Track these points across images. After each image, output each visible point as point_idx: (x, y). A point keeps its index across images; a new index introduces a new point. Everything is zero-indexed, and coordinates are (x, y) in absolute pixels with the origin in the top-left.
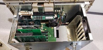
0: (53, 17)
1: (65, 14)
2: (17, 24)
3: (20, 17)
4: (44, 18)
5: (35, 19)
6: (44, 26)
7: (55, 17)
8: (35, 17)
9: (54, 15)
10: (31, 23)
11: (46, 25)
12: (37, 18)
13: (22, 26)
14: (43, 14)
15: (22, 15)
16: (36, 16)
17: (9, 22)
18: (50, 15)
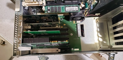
0: (79, 8)
1: (97, 1)
2: (22, 23)
3: (25, 10)
4: (63, 9)
5: (49, 12)
6: (62, 19)
7: (80, 8)
8: (49, 8)
9: (79, 4)
10: (43, 19)
11: (64, 17)
12: (52, 8)
13: (31, 24)
14: (63, 3)
15: (27, 6)
16: (50, 5)
17: (8, 8)
18: (72, 4)
